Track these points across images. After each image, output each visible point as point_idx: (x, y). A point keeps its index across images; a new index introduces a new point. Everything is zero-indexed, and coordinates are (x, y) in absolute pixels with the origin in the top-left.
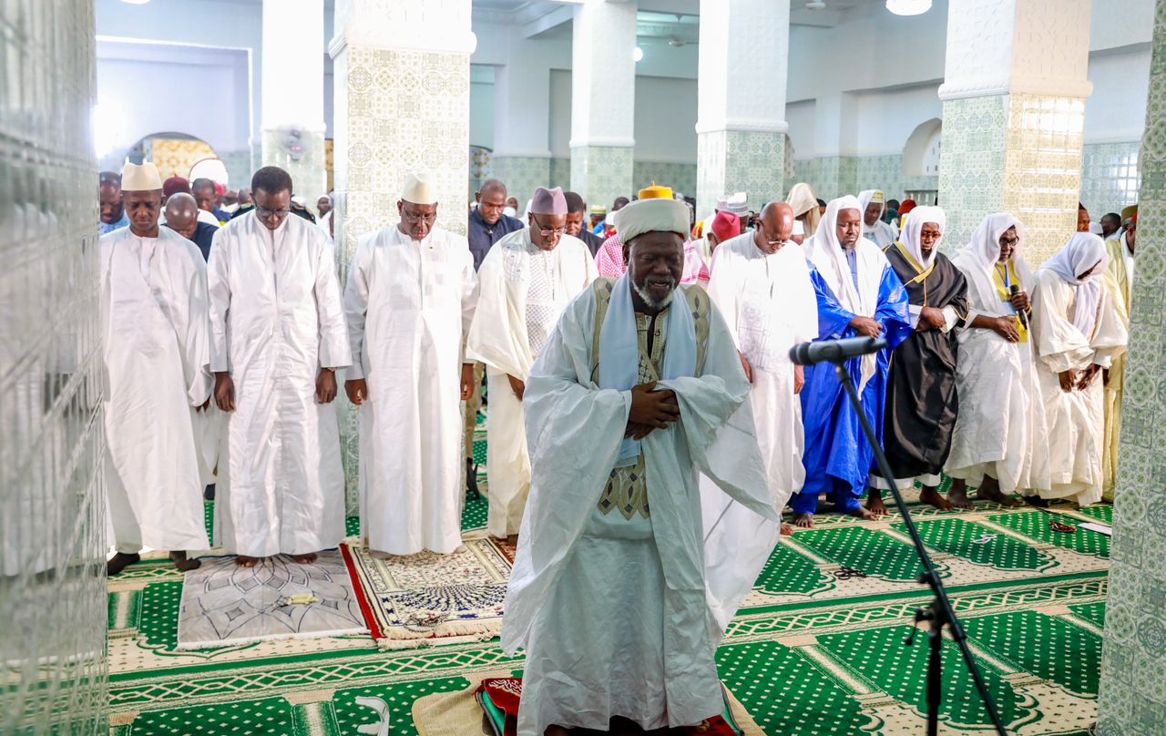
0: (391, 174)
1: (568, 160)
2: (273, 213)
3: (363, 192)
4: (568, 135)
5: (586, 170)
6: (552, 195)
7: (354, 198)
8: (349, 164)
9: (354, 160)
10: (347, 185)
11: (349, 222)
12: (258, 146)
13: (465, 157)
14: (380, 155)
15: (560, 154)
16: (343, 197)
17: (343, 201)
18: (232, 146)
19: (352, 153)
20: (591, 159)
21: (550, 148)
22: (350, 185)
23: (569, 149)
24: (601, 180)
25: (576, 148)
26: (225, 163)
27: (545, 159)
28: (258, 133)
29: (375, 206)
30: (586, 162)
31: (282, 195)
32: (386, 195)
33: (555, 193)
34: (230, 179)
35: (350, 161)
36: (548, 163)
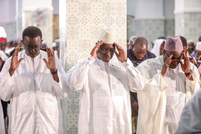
0: (88, 30)
1: (173, 21)
2: (33, 48)
3: (74, 40)
4: (173, 8)
5: (183, 25)
6: (175, 41)
7: (70, 43)
8: (67, 26)
9: (69, 24)
10: (66, 37)
11: (68, 54)
12: (20, 19)
13: (125, 20)
14: (82, 21)
15: (169, 17)
16: (64, 43)
17: (64, 44)
18: (7, 20)
19: (68, 21)
20: (186, 20)
21: (164, 14)
22: (68, 36)
23: (173, 15)
24: (191, 30)
25: (178, 14)
26: (5, 28)
27: (161, 20)
28: (20, 13)
29: (80, 46)
30: (183, 21)
31: (37, 39)
32: (85, 41)
33: (176, 40)
34: (7, 35)
35: (68, 25)
36: (163, 22)
